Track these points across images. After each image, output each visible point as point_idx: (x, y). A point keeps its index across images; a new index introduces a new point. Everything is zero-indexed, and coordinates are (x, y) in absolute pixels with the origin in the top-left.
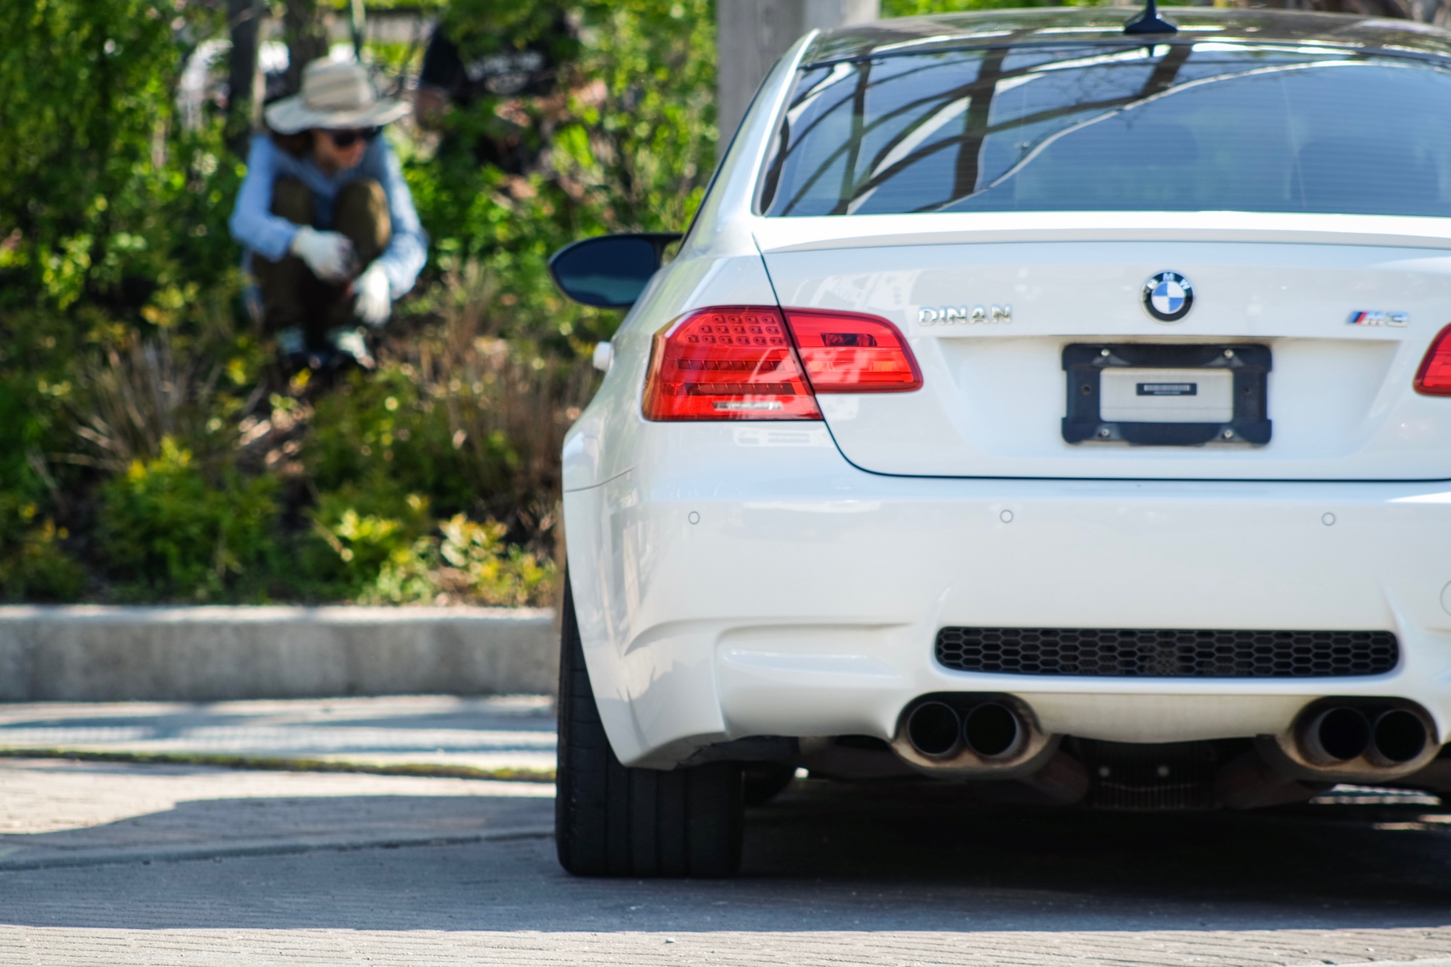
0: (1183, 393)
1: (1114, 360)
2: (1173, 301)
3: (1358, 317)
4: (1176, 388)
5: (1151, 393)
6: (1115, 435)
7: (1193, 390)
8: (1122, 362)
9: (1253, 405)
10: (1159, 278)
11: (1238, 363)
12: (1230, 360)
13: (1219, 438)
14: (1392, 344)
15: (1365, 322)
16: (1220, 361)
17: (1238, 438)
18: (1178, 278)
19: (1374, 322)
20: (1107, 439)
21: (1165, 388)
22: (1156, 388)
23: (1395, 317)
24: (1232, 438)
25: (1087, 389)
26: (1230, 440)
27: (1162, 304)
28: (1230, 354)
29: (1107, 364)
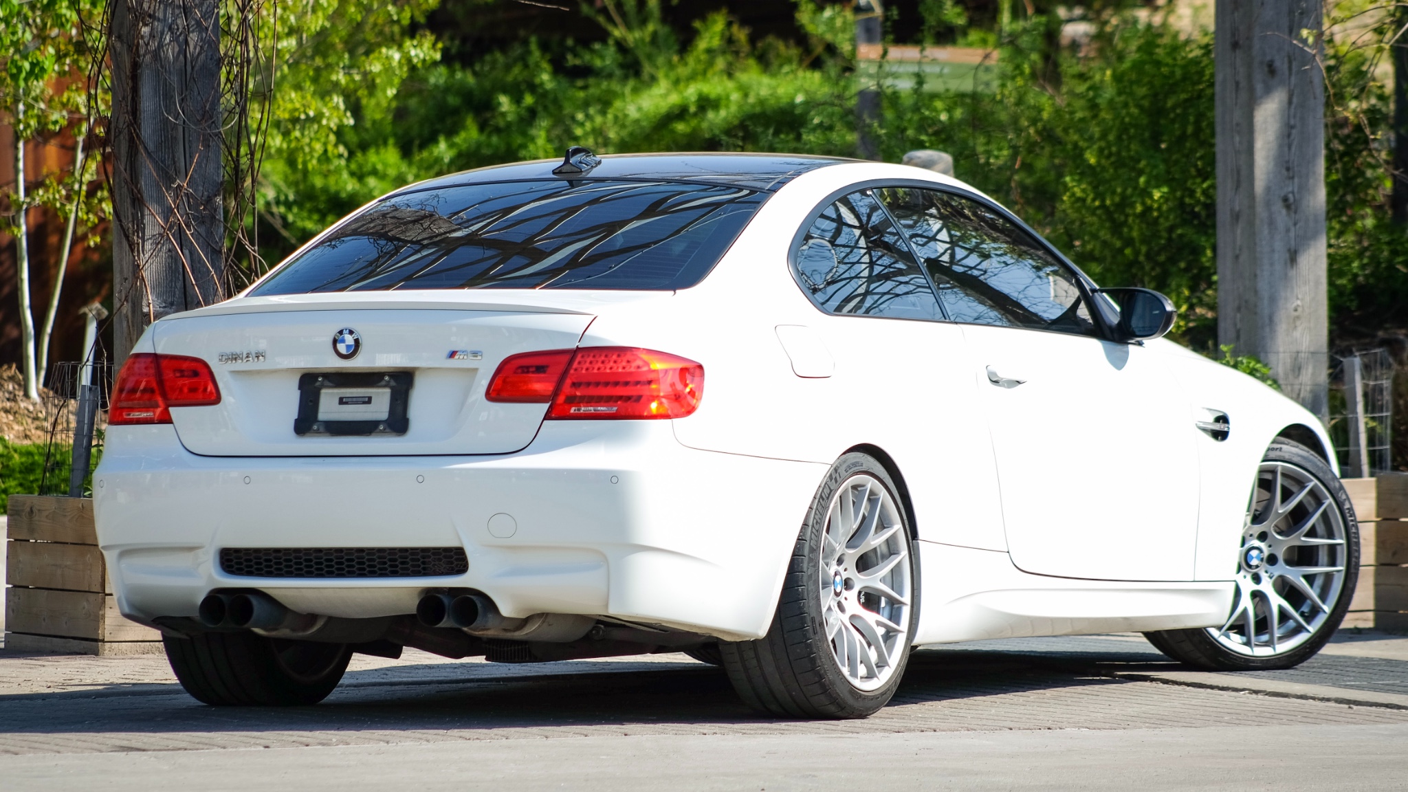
0: (364, 403)
1: (327, 383)
2: (348, 347)
3: (453, 354)
4: (361, 399)
5: (346, 403)
6: (322, 429)
7: (369, 401)
8: (331, 384)
9: (399, 409)
10: (341, 332)
11: (393, 383)
12: (389, 382)
13: (378, 430)
14: (475, 370)
15: (456, 357)
16: (383, 383)
17: (388, 430)
18: (351, 332)
19: (461, 357)
20: (318, 432)
21: (354, 400)
22: (350, 400)
23: (475, 354)
24: (384, 429)
25: (311, 401)
26: (383, 432)
27: (342, 348)
28: (387, 378)
29: (323, 386)
